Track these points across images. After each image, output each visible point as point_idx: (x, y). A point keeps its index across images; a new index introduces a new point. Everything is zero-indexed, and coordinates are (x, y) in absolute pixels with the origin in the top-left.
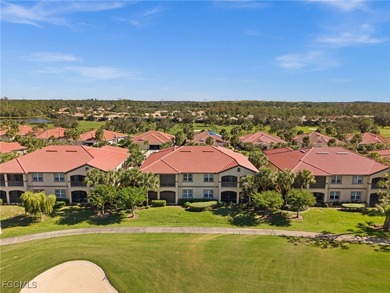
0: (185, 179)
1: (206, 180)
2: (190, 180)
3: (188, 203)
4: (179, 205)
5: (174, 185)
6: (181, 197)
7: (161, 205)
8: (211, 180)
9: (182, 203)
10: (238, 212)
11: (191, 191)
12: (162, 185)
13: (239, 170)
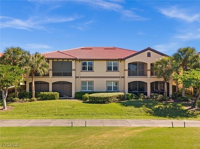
0: (84, 69)
1: (109, 69)
2: (91, 69)
3: (87, 95)
4: (75, 98)
5: (70, 75)
6: (79, 90)
7: (53, 98)
8: (116, 69)
9: (79, 96)
10: (156, 104)
11: (91, 83)
12: (54, 75)
13: (149, 55)
